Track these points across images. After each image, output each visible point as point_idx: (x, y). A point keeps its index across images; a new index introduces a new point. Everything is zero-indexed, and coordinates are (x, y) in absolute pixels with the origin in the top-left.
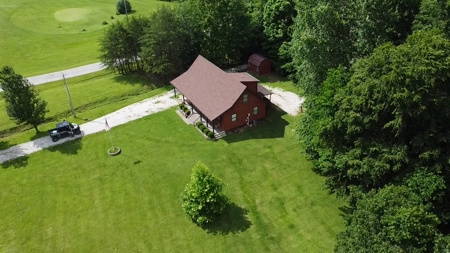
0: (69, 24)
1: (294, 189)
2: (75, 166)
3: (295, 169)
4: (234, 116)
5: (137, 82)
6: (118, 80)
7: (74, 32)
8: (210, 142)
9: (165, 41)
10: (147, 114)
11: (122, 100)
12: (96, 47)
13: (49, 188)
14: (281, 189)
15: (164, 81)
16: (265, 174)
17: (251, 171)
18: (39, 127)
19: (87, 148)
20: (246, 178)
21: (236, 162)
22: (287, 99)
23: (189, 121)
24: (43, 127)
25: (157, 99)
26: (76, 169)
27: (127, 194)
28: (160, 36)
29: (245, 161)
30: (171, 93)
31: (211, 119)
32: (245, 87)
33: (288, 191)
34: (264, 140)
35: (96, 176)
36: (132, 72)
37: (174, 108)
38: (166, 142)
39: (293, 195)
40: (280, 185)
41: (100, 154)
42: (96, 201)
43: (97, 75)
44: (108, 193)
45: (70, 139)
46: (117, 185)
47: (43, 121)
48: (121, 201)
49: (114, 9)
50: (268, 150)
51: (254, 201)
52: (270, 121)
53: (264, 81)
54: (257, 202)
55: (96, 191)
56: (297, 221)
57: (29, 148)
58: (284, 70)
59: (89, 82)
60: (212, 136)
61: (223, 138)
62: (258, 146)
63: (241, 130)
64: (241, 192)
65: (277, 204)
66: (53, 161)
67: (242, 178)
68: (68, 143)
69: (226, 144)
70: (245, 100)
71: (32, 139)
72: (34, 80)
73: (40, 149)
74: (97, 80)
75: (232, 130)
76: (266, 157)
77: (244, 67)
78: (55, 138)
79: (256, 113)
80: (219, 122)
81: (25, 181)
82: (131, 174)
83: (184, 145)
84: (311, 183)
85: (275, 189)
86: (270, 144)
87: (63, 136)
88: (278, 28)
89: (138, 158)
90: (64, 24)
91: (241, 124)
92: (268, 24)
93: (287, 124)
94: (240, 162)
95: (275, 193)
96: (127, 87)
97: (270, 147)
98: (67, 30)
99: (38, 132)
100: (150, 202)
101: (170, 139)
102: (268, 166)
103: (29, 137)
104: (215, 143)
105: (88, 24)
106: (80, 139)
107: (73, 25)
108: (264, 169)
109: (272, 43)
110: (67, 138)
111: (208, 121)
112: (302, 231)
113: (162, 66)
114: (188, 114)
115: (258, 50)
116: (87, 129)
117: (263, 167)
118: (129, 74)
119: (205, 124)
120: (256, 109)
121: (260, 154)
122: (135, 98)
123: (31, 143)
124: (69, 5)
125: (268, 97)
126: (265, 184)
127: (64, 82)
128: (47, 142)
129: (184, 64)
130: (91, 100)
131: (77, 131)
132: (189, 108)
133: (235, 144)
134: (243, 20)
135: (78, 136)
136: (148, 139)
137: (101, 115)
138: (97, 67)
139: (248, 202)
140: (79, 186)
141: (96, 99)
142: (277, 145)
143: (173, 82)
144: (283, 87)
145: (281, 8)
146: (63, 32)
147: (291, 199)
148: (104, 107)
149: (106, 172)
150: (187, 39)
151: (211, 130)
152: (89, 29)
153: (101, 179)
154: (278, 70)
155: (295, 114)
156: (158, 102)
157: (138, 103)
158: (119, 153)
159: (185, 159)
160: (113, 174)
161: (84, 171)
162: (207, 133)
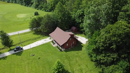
0: (21, 18)
1: (85, 66)
2: (21, 59)
3: (85, 60)
4: (67, 44)
5: (39, 34)
6: (34, 34)
7: (22, 20)
8: (60, 52)
9: (47, 23)
10: (42, 44)
11: (35, 40)
12: (28, 24)
13: (13, 66)
14: (81, 66)
15: (47, 34)
16: (77, 61)
17: (73, 61)
18: (11, 48)
19: (24, 54)
20: (71, 62)
21: (68, 58)
22: (83, 39)
23: (54, 46)
24: (12, 48)
25: (45, 39)
26: (21, 60)
27: (36, 68)
28: (46, 22)
29: (71, 58)
30: (49, 38)
31: (61, 45)
32: (70, 36)
33: (83, 67)
34: (76, 51)
35: (27, 62)
36: (38, 32)
37: (50, 42)
38: (48, 52)
39: (85, 68)
40: (81, 65)
41: (28, 56)
42: (27, 70)
43: (28, 33)
44: (30, 67)
45: (20, 51)
46: (33, 65)
47: (12, 46)
48: (34, 70)
49: (34, 14)
50: (77, 54)
51: (73, 70)
52: (78, 46)
53: (76, 34)
54: (74, 70)
55: (27, 67)
57: (7, 54)
58: (82, 31)
59: (26, 35)
60: (61, 50)
61: (64, 51)
62: (74, 53)
63: (70, 48)
64: (70, 67)
65: (80, 70)
66: (14, 58)
67: (70, 63)
68: (19, 52)
69: (65, 52)
70: (70, 40)
71: (8, 51)
72: (10, 34)
73: (10, 54)
74: (28, 34)
75: (67, 48)
76: (77, 56)
77: (70, 30)
78: (15, 51)
79: (74, 43)
80: (63, 46)
81: (6, 64)
82: (37, 62)
83: (53, 53)
84: (90, 64)
85: (80, 66)
86: (78, 52)
87: (18, 50)
88: (80, 19)
89: (39, 57)
90: (19, 18)
91: (69, 47)
92: (77, 18)
93: (83, 46)
94: (69, 58)
96: (36, 36)
97: (78, 53)
98: (20, 20)
99: (10, 49)
100: (43, 70)
101: (49, 51)
102: (77, 59)
103: (8, 50)
104: (62, 52)
105: (26, 18)
106: (22, 51)
107: (22, 18)
108: (76, 60)
109: (78, 24)
110: (19, 51)
111: (60, 46)
113: (47, 30)
114: (54, 44)
115: (74, 26)
116: (25, 48)
117: (76, 59)
118: (37, 32)
119: (59, 47)
120: (74, 42)
121: (75, 55)
122: (39, 39)
123: (8, 52)
124: (21, 13)
125: (77, 39)
126: (76, 64)
127: (19, 34)
128: (13, 52)
129: (53, 29)
130: (26, 40)
131: (22, 49)
132: (54, 42)
133: (68, 53)
134: (70, 17)
135: (22, 50)
136: (42, 51)
137: (29, 44)
138: (28, 30)
139: (72, 70)
140: (21, 65)
141: (27, 39)
142: (80, 53)
143: (50, 35)
144: (81, 36)
145: (80, 14)
146: (19, 21)
147: (85, 69)
148: (30, 42)
149: (30, 61)
150: (54, 22)
151: (61, 48)
152: (26, 20)
153: (28, 63)
154: (80, 31)
155: (85, 44)
156: (45, 40)
157: (39, 41)
158: (34, 55)
159: (53, 57)
160: (32, 61)
161: (23, 61)
162: (59, 49)
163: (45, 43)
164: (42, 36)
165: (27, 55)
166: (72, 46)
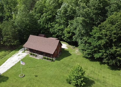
3: (85, 62)
23: (38, 58)
29: (69, 64)
32: (59, 40)
33: (91, 69)
34: (68, 57)
39: (94, 69)
40: (87, 68)
56: (103, 75)
61: (56, 60)
62: (68, 59)
63: (58, 56)
75: (56, 57)
83: (45, 66)
93: (68, 51)
95: (88, 70)
97: (72, 59)
101: (38, 65)
104: (55, 62)
112: (107, 77)
114: (36, 56)
120: (60, 48)
121: (71, 61)
136: (30, 67)
142: (73, 57)
151: (51, 58)
155: (67, 48)
156: (19, 55)
159: (51, 70)
162: (50, 60)
163: (22, 58)
164: (7, 52)
165: (15, 79)
166: (59, 53)
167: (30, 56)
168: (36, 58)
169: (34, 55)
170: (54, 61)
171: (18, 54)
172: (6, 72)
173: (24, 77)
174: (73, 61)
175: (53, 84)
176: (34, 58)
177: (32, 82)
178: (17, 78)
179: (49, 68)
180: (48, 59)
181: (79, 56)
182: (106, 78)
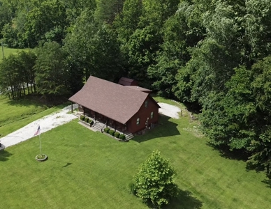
1: (216, 171)
2: (11, 173)
3: (206, 156)
4: (138, 120)
5: (30, 104)
6: (12, 103)
8: (122, 143)
10: (54, 127)
11: (23, 120)
14: (206, 173)
16: (185, 163)
23: (94, 129)
25: (56, 115)
27: (74, 191)
30: (69, 109)
31: (123, 123)
32: (147, 94)
33: (212, 173)
34: (166, 138)
35: (36, 179)
37: (76, 120)
38: (84, 146)
39: (219, 175)
40: (203, 169)
42: (49, 201)
44: (55, 192)
46: (61, 184)
48: (72, 198)
50: (175, 145)
51: (190, 184)
54: (193, 184)
55: (44, 193)
56: (236, 195)
60: (123, 138)
61: (132, 139)
62: (165, 143)
63: (144, 132)
65: (210, 184)
69: (138, 143)
70: (146, 106)
75: (137, 132)
79: (152, 117)
82: (69, 175)
83: (101, 147)
85: (201, 173)
86: (173, 140)
89: (68, 161)
91: (142, 127)
92: (134, 53)
93: (177, 125)
95: (203, 176)
96: (23, 109)
97: (175, 143)
101: (86, 143)
102: (183, 156)
104: (128, 143)
114: (92, 123)
117: (179, 157)
118: (19, 98)
119: (113, 130)
120: (152, 113)
121: (170, 148)
132: (91, 119)
133: (146, 143)
136: (67, 145)
137: (12, 130)
139: (186, 186)
140: (24, 190)
142: (180, 140)
143: (71, 99)
148: (12, 125)
149: (43, 175)
151: (121, 133)
155: (177, 118)
156: (58, 117)
157: (41, 120)
158: (47, 159)
159: (110, 158)
160: (51, 176)
161: (22, 177)
162: (118, 136)
163: (61, 124)
164: (39, 107)
165: (26, 161)
166: (149, 126)
167: (81, 123)
168: (91, 128)
169: (88, 121)
170: (128, 141)
171: (58, 115)
172: (16, 145)
173: (44, 161)
174: (174, 149)
175: (97, 187)
176: (85, 128)
177: (55, 174)
178: (29, 161)
179: (108, 154)
180: (113, 134)
181: (197, 139)
182: (241, 203)
